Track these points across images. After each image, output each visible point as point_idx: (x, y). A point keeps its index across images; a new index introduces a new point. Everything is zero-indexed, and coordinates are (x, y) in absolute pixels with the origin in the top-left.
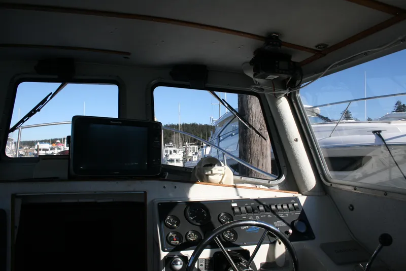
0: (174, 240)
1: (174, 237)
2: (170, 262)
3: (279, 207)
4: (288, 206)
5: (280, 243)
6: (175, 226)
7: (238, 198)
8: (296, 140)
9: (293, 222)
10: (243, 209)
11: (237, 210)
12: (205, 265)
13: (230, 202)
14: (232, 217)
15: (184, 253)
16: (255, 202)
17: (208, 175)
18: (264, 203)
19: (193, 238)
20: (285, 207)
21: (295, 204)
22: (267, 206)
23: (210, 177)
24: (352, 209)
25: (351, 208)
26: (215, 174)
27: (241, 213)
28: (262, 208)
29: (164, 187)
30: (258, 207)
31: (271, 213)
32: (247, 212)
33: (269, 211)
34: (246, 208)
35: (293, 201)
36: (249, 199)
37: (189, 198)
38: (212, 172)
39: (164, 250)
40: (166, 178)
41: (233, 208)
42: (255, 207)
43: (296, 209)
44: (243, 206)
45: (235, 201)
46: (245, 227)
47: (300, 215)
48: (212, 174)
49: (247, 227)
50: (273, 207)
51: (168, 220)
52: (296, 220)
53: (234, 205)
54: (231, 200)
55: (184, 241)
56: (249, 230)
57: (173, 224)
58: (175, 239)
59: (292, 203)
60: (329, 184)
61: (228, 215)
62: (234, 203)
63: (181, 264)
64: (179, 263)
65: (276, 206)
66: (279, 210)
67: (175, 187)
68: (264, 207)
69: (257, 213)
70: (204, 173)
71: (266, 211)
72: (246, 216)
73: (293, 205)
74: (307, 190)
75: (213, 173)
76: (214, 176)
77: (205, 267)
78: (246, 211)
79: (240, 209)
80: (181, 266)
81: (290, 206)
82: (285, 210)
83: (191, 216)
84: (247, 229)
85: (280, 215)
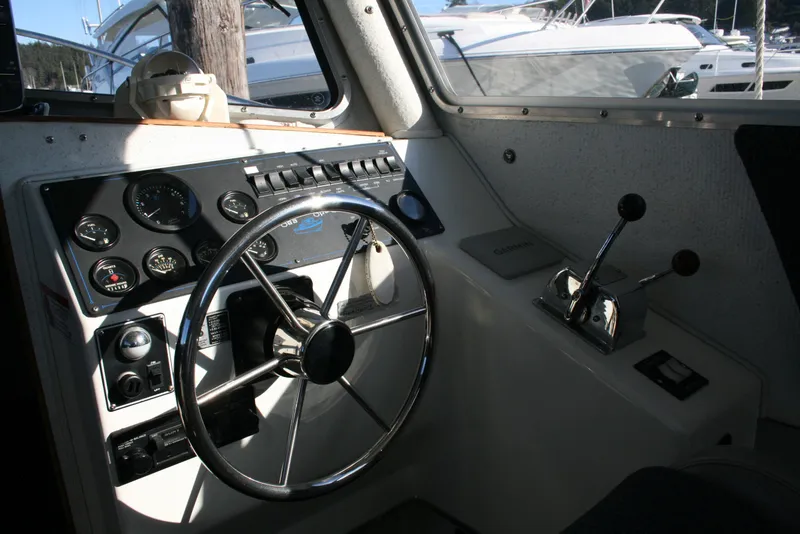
0: (112, 282)
1: (111, 272)
2: (113, 344)
3: (357, 167)
4: (374, 162)
5: (379, 249)
6: (106, 241)
7: (254, 153)
8: (369, 10)
9: (394, 199)
10: (275, 178)
11: (260, 182)
12: (210, 332)
13: (240, 163)
14: (253, 201)
15: (148, 310)
16: (300, 159)
17: (167, 101)
18: (321, 161)
19: (164, 267)
20: (369, 166)
21: (389, 159)
22: (328, 166)
23: (175, 104)
24: (513, 160)
25: (509, 156)
26: (187, 96)
27: (272, 188)
28: (318, 172)
29: (49, 140)
30: (310, 171)
31: (341, 182)
32: (288, 185)
33: (337, 179)
34: (281, 175)
35: (382, 152)
36: (283, 153)
37: (128, 165)
38: (179, 90)
39: (90, 313)
40: (47, 114)
41: (251, 179)
42: (302, 171)
43: (392, 168)
44: (273, 171)
45: (252, 161)
46: (289, 223)
47: (405, 181)
48: (180, 96)
49: (295, 220)
50: (344, 169)
51: (84, 229)
52: (400, 194)
53: (251, 170)
54: (241, 160)
55: (143, 278)
56: (302, 227)
57: (100, 237)
58: (115, 277)
59: (381, 156)
60: (454, 110)
61: (241, 197)
62: (249, 165)
63: (147, 342)
64: (140, 339)
65: (350, 166)
66: (356, 175)
67: (83, 138)
68: (323, 169)
69: (311, 184)
70: (157, 93)
71: (329, 178)
72: (287, 195)
73: (385, 160)
74: (405, 126)
75: (183, 91)
76: (186, 101)
77: (210, 337)
78: (283, 183)
79: (267, 178)
80: (148, 347)
81: (380, 162)
82: (370, 174)
83: (145, 209)
84: (294, 225)
85: (361, 185)
